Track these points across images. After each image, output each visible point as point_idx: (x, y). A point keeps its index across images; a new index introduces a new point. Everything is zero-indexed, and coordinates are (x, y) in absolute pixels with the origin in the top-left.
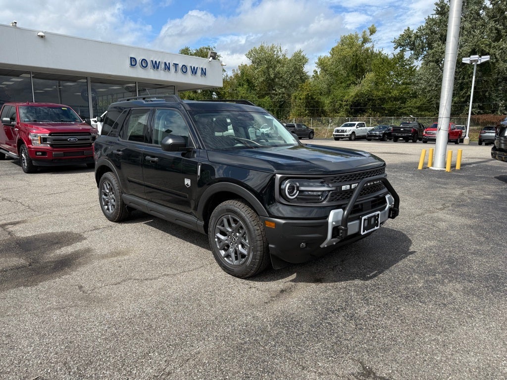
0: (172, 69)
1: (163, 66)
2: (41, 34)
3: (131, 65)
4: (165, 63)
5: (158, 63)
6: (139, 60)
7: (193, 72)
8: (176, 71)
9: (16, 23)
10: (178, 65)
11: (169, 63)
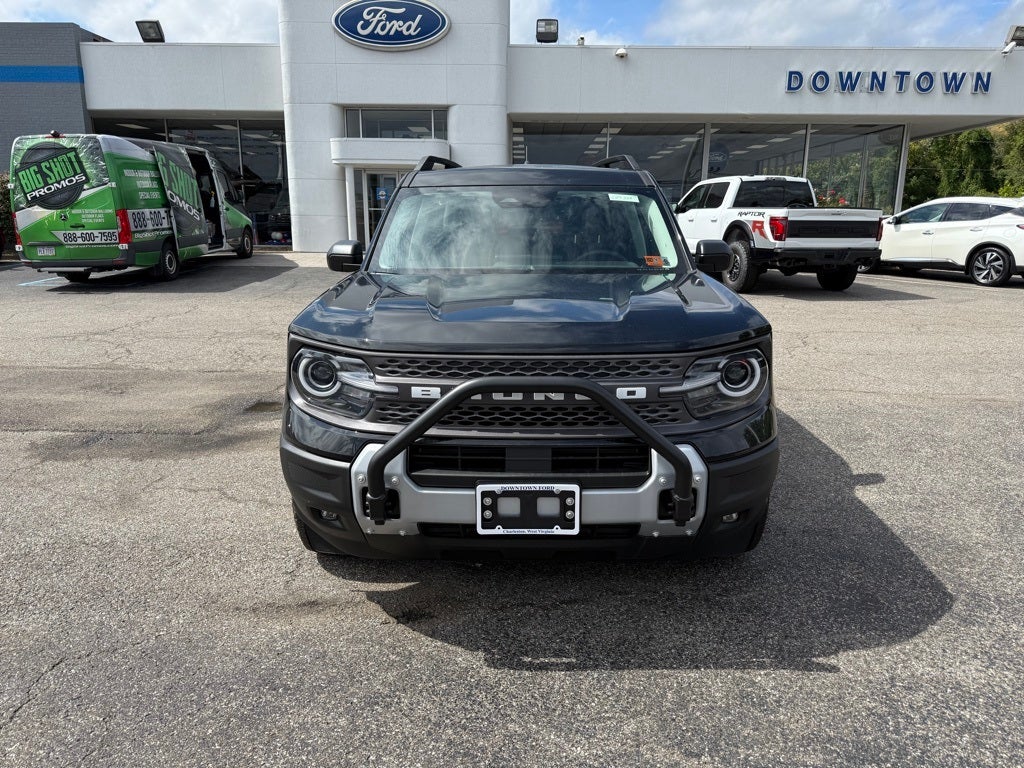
0: (892, 84)
1: (868, 81)
2: (621, 51)
3: (790, 88)
4: (874, 75)
5: (854, 75)
6: (808, 76)
7: (948, 87)
8: (901, 88)
9: (582, 39)
10: (908, 73)
11: (884, 74)
